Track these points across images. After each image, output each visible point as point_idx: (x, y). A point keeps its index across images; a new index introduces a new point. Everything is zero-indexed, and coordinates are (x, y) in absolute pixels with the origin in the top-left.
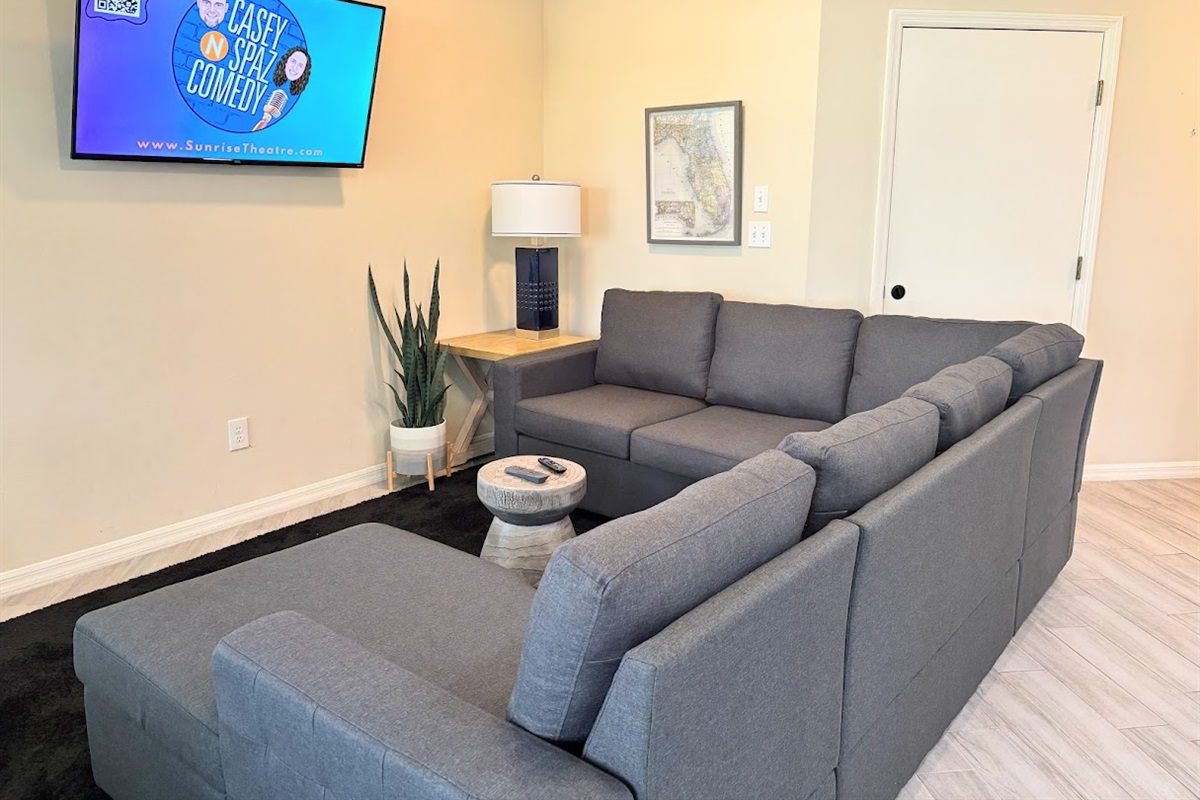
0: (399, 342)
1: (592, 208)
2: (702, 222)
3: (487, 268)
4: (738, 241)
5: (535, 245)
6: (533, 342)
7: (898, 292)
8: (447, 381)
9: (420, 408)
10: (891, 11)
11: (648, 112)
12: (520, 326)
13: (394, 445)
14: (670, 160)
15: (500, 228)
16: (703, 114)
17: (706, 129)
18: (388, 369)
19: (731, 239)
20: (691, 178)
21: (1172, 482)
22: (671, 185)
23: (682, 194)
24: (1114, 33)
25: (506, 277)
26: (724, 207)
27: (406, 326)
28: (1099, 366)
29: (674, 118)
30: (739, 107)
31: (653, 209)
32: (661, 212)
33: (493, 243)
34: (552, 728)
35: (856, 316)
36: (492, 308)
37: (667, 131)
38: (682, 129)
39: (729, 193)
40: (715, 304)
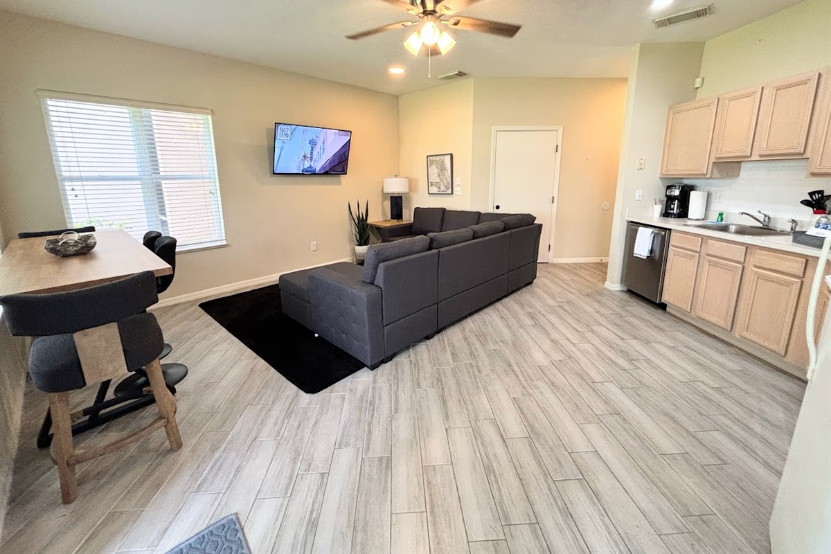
0: (357, 222)
1: (412, 184)
2: (443, 188)
3: (383, 203)
4: (452, 193)
5: (396, 195)
6: (395, 223)
7: (498, 207)
8: (370, 233)
9: (363, 241)
10: (493, 127)
11: (428, 157)
12: (392, 218)
13: (356, 251)
14: (434, 170)
15: (386, 191)
16: (442, 157)
17: (443, 161)
18: (354, 230)
19: (450, 192)
20: (439, 175)
21: (584, 264)
22: (434, 178)
23: (438, 180)
24: (561, 131)
25: (388, 204)
26: (448, 183)
27: (359, 218)
28: (540, 226)
29: (434, 158)
30: (451, 155)
31: (430, 184)
32: (432, 185)
33: (384, 195)
34: (368, 281)
35: (480, 213)
36: (384, 214)
37: (432, 162)
38: (436, 161)
39: (449, 179)
40: (443, 210)
